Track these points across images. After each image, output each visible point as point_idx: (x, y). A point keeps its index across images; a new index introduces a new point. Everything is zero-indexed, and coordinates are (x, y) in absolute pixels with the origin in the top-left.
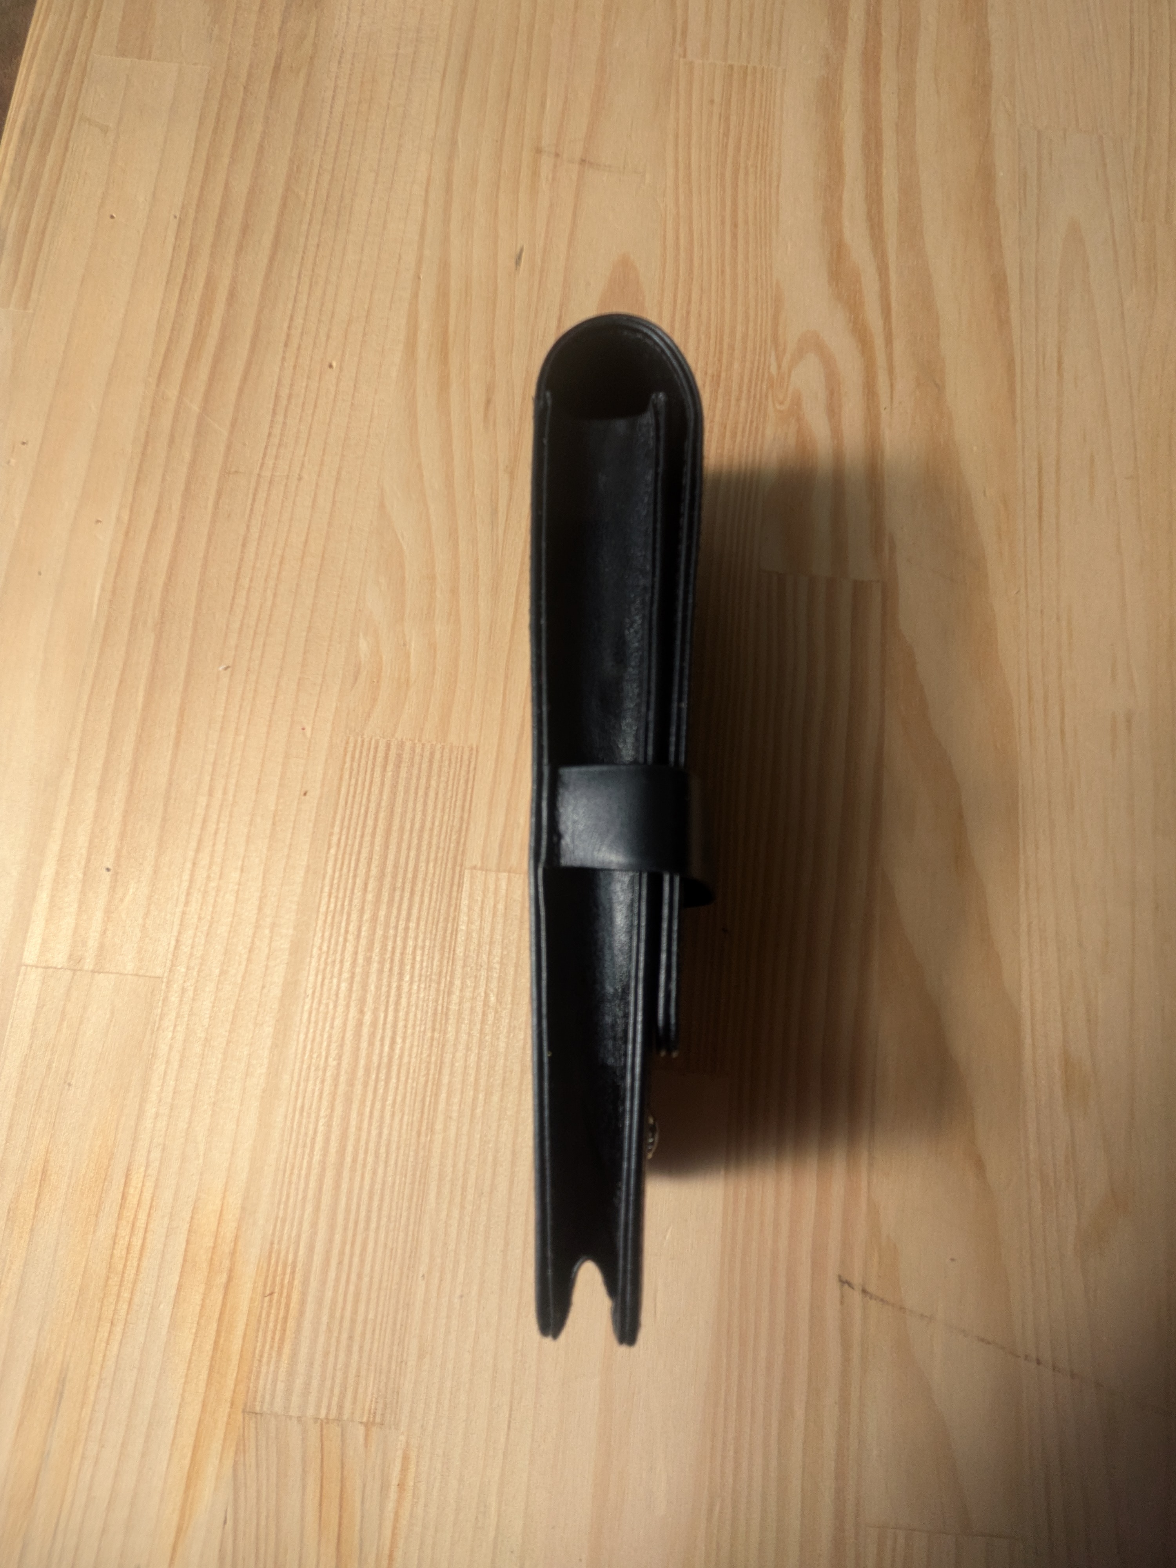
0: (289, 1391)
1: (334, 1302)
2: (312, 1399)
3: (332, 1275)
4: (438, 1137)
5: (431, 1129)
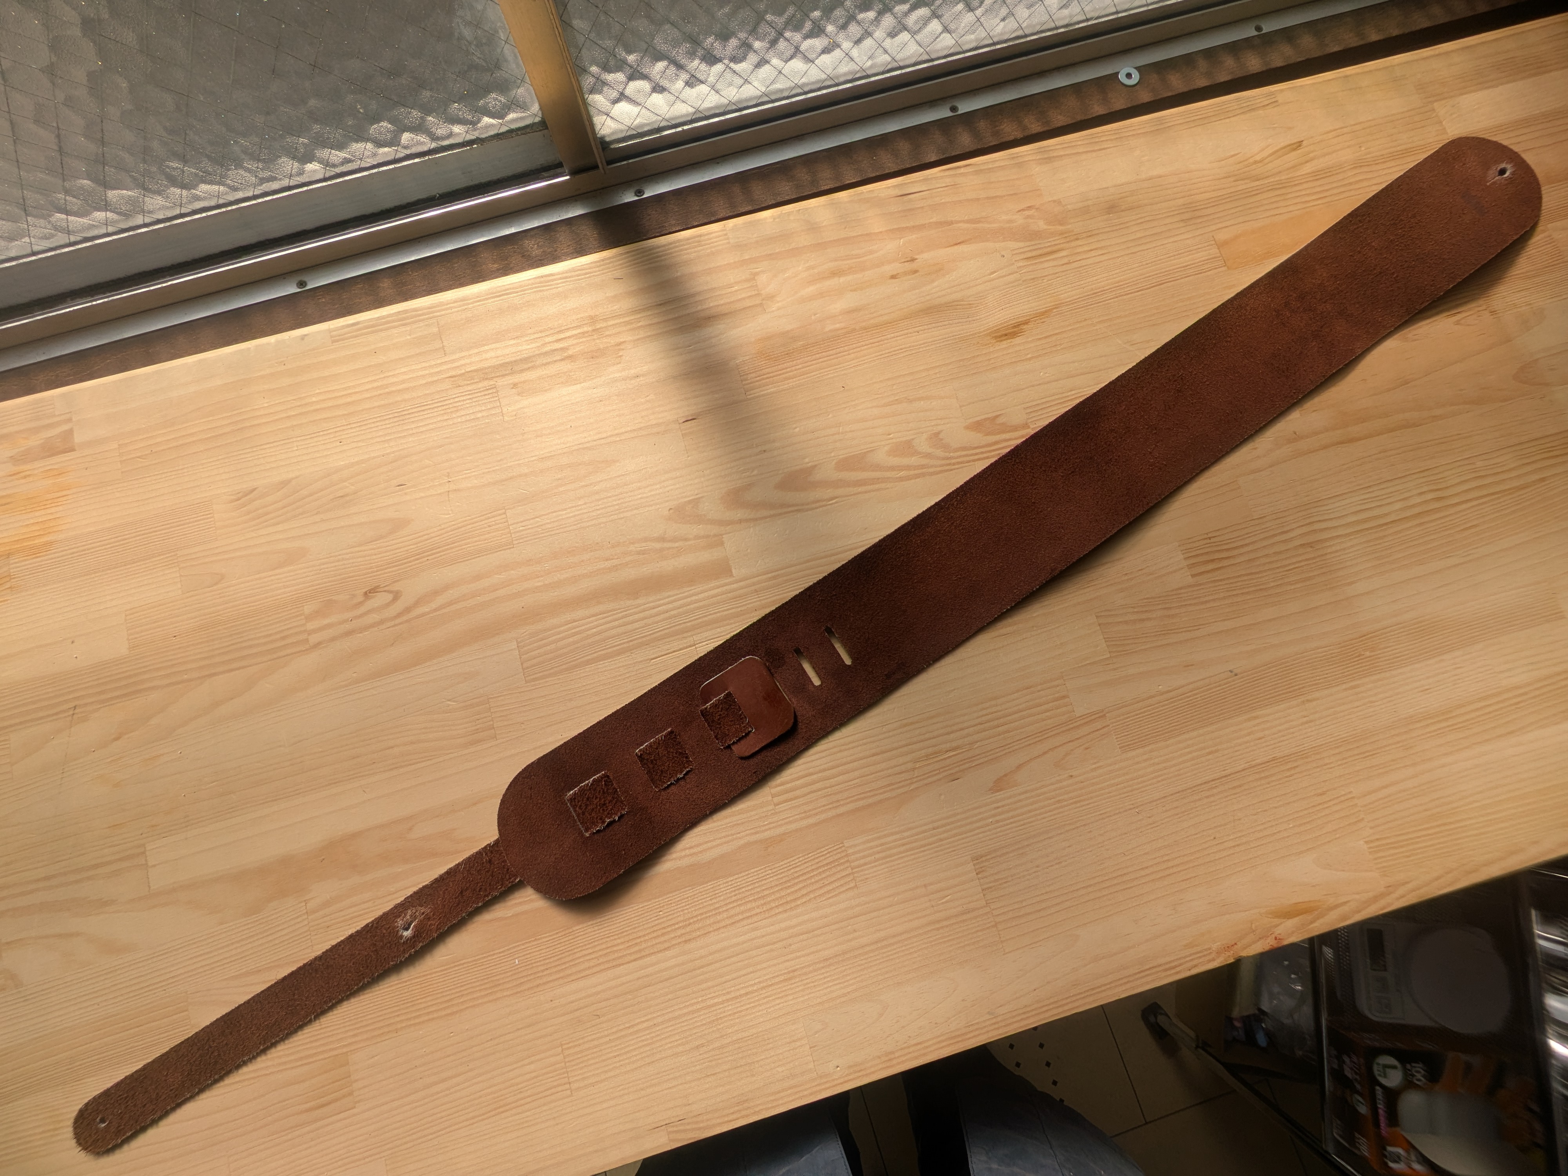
0: (15, 563)
1: (43, 565)
2: (15, 570)
3: (49, 562)
4: (93, 576)
5: (95, 573)
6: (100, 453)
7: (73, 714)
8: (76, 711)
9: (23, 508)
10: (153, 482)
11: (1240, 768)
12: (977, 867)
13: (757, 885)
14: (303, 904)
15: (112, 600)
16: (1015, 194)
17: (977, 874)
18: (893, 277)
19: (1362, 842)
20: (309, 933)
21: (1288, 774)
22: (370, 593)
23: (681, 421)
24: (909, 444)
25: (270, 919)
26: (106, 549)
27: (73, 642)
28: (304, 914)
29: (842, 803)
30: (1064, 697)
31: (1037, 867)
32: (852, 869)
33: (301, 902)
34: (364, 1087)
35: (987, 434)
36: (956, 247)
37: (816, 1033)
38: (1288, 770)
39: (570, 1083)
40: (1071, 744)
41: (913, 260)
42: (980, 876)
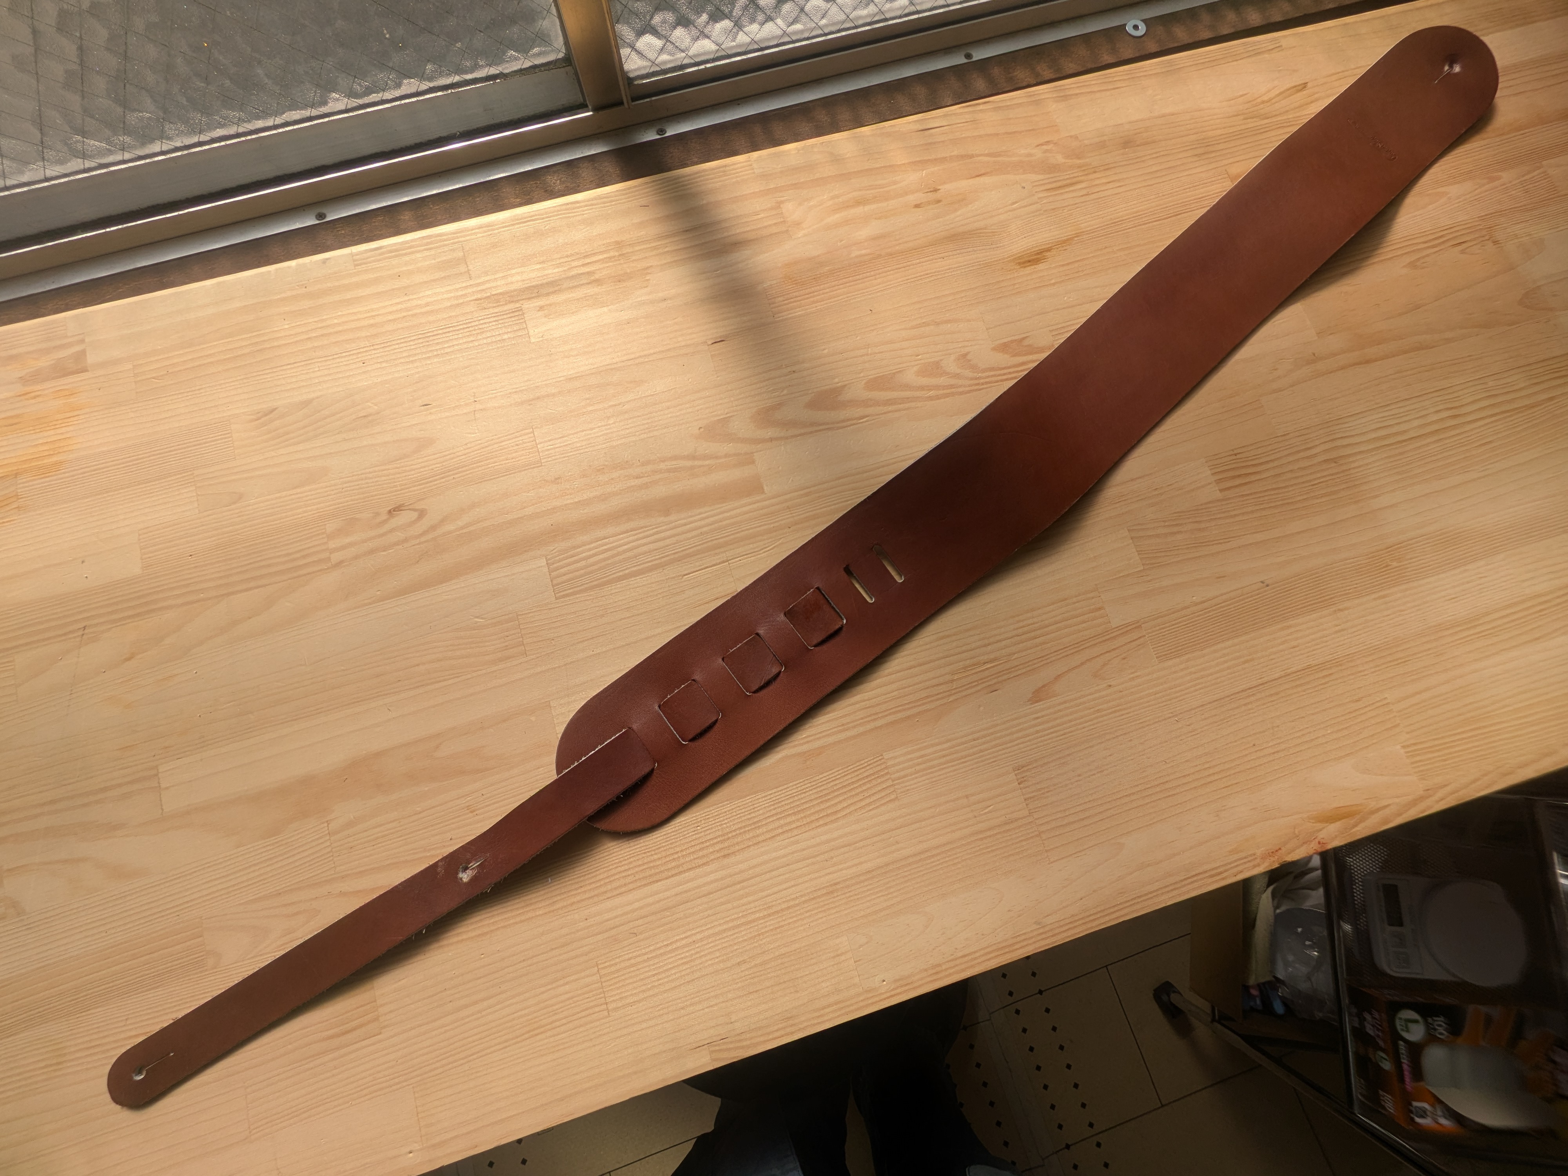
0: (23, 483)
1: (51, 485)
2: (23, 490)
3: (56, 482)
4: (105, 495)
5: (107, 492)
6: (113, 374)
7: (83, 635)
8: (86, 631)
9: (31, 428)
10: (170, 402)
11: (1277, 676)
12: (1019, 777)
13: (796, 798)
14: (326, 825)
15: (125, 519)
16: (1033, 130)
17: (1019, 784)
18: (917, 206)
19: (1398, 747)
20: (331, 854)
21: (1323, 681)
22: (394, 511)
23: (710, 343)
24: (937, 364)
25: (290, 840)
26: (118, 469)
27: (83, 562)
28: (326, 835)
29: (880, 715)
30: (1100, 609)
31: (1079, 775)
32: (893, 781)
33: (323, 823)
34: (391, 1012)
35: (1014, 356)
36: (978, 179)
37: (861, 946)
38: (1324, 677)
39: (606, 1004)
40: (1107, 654)
41: (936, 190)
42: (1022, 786)
